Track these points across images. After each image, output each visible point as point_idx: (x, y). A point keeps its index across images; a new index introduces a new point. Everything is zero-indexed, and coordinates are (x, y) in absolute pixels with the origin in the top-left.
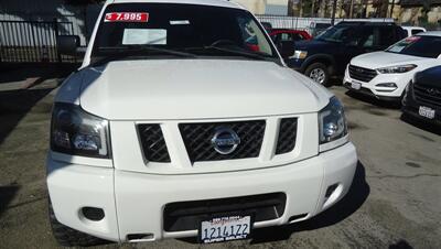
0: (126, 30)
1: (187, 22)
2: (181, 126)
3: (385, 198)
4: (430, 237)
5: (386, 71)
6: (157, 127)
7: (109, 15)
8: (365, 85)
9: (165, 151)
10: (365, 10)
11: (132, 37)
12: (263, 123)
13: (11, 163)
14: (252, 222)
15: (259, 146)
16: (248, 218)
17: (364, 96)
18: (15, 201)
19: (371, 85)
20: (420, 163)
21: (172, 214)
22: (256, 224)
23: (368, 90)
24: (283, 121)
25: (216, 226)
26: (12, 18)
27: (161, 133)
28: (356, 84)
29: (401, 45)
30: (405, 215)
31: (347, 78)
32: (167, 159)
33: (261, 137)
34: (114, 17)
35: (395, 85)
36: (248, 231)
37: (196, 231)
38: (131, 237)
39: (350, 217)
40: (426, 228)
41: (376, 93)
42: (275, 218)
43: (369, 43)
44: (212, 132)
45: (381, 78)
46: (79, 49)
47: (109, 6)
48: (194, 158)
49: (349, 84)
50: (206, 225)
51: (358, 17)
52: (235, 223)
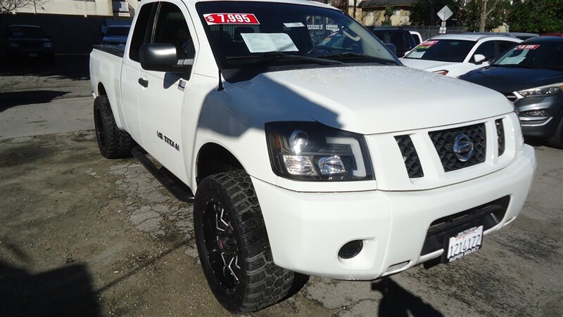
0: (242, 35)
1: (301, 24)
2: (431, 135)
6: (406, 138)
11: (256, 44)
15: (484, 150)
16: (481, 227)
24: (497, 122)
25: (459, 242)
29: (419, 50)
32: (420, 173)
36: (479, 242)
37: (442, 251)
42: (496, 224)
48: (446, 167)
50: (452, 240)
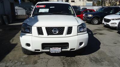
0: (40, 9)
1: (54, 7)
2: (46, 28)
3: (103, 50)
4: (112, 59)
5: (113, 20)
6: (41, 28)
7: (37, 6)
8: (108, 23)
9: (43, 33)
10: (116, 4)
11: (41, 11)
12: (64, 28)
13: (17, 39)
14: (62, 49)
15: (63, 33)
16: (60, 48)
17: (107, 26)
18: (17, 46)
19: (109, 23)
20: (117, 43)
21: (44, 46)
22: (62, 50)
23: (108, 25)
24: (69, 27)
25: (53, 49)
26: (21, 8)
27: (42, 29)
28: (105, 23)
29: (119, 13)
30: (107, 54)
31: (103, 22)
32: (43, 34)
33: (63, 31)
34: (38, 6)
35: (116, 24)
36: (60, 51)
37: (49, 50)
38: (36, 50)
39: (92, 54)
40: (112, 57)
41: (111, 26)
42: (67, 49)
43: (111, 12)
44: (52, 29)
45: (112, 22)
46: (30, 14)
47: (37, 4)
48: (48, 34)
49: (104, 23)
50: (51, 49)
51: (114, 6)
52: (57, 49)
